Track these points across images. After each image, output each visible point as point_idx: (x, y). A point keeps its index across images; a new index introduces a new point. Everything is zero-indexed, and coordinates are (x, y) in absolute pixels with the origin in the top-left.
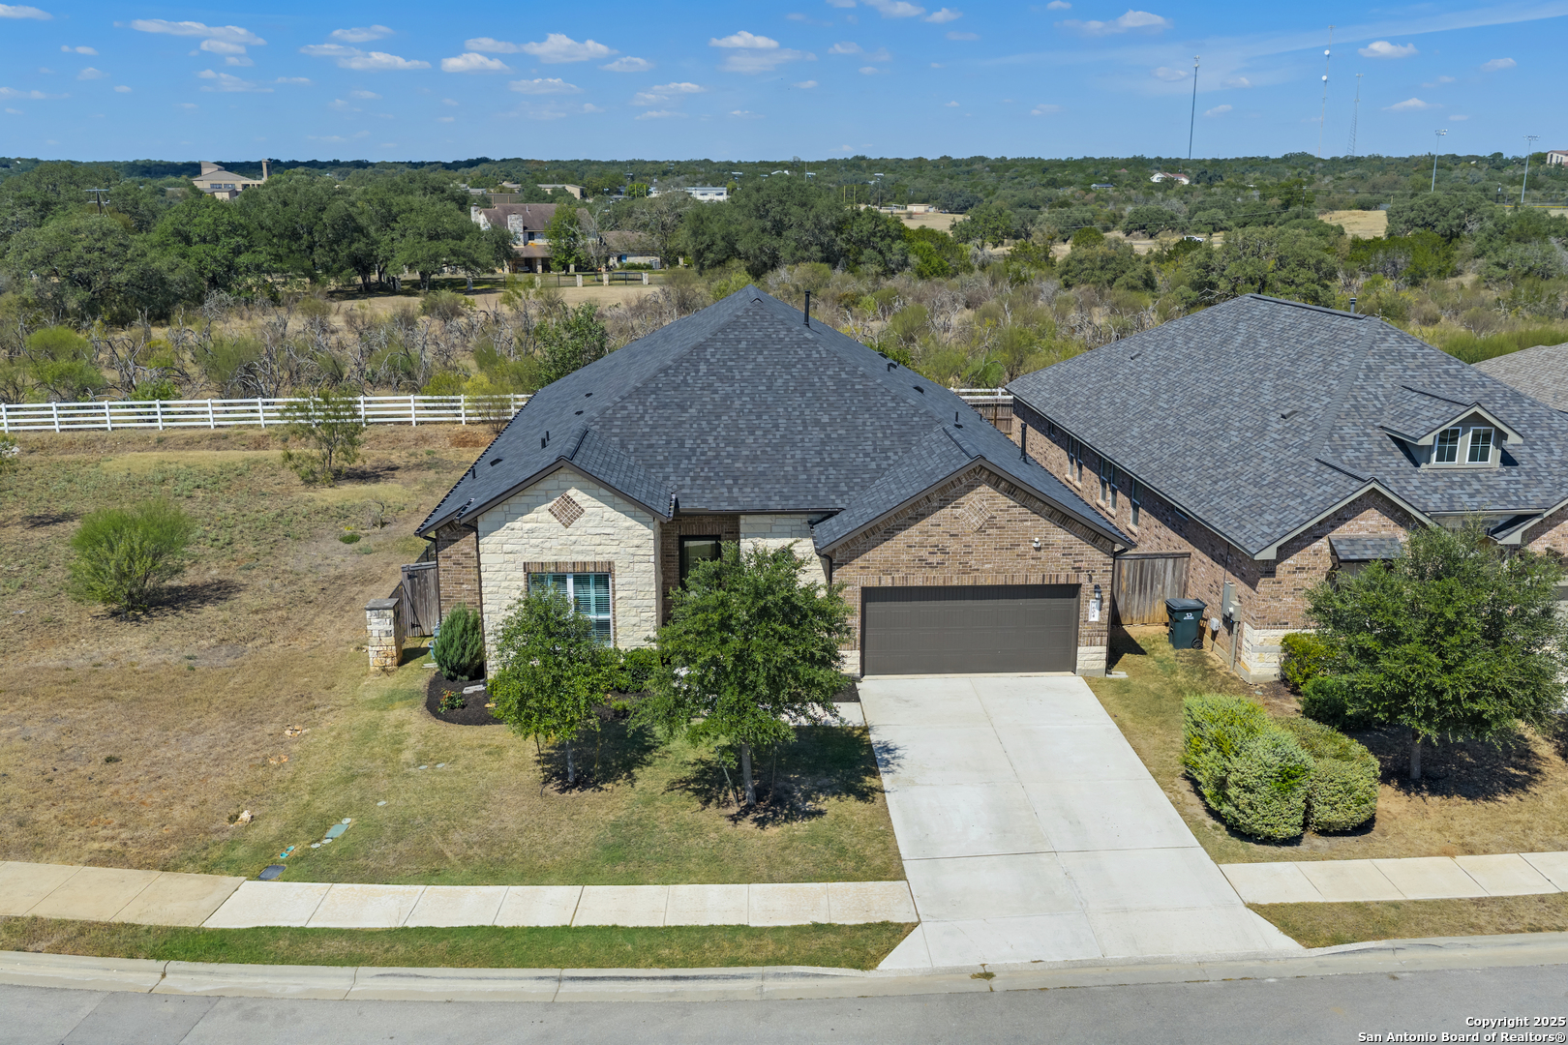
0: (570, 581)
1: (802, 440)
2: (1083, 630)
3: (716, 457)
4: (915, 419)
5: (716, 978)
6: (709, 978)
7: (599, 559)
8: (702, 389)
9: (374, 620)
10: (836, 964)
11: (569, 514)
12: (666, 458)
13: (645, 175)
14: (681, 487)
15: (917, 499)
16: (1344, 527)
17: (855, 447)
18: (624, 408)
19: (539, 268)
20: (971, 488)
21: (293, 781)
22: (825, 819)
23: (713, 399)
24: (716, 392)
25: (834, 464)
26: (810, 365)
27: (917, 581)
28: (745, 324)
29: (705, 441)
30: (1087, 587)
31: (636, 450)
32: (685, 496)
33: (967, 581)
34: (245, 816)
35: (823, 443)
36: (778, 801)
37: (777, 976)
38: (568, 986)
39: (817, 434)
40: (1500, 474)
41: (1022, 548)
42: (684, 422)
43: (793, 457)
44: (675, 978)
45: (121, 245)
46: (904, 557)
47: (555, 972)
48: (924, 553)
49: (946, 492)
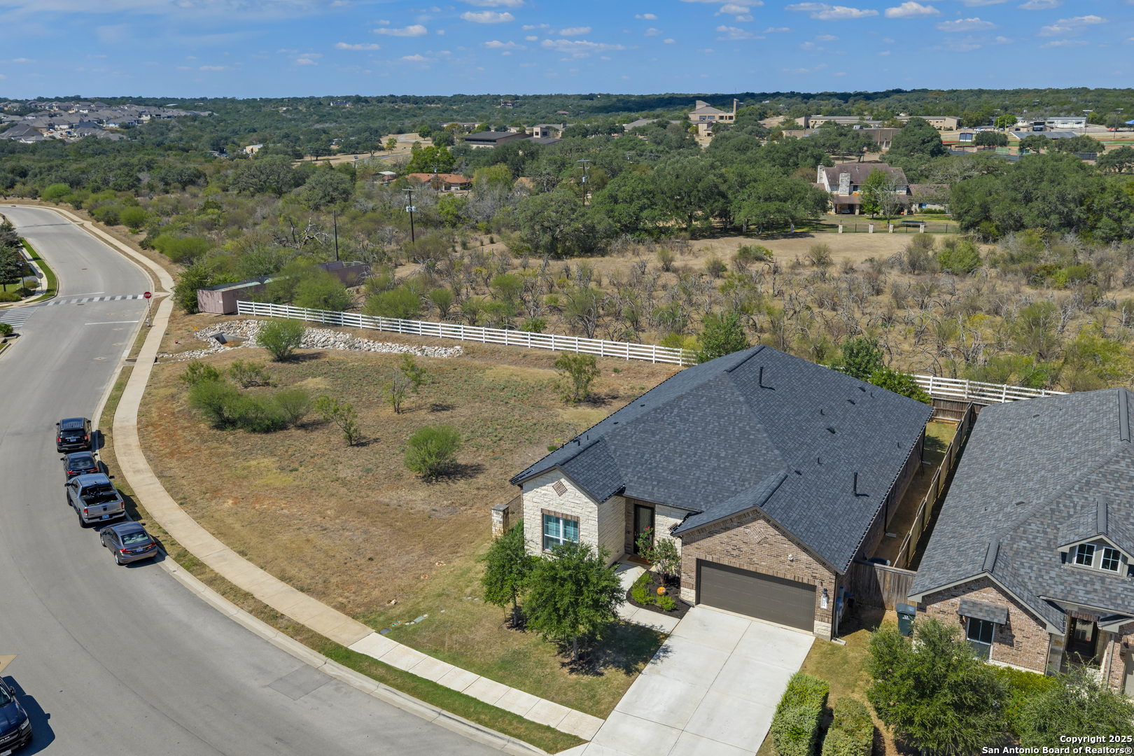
0: (561, 521)
1: (704, 465)
2: (818, 612)
3: (655, 467)
4: (773, 463)
5: (492, 735)
6: (489, 734)
7: (573, 514)
8: (669, 424)
9: (495, 515)
10: (539, 746)
11: (561, 491)
12: (631, 463)
13: (1017, 107)
14: (631, 481)
15: (726, 519)
16: (972, 594)
17: (729, 475)
18: (626, 429)
19: (857, 211)
20: (754, 520)
21: (421, 590)
22: (600, 679)
23: (671, 431)
24: (675, 427)
25: (713, 484)
26: (733, 418)
27: (725, 561)
28: (711, 386)
29: (655, 457)
30: (820, 589)
31: (620, 455)
32: (631, 487)
33: (752, 569)
34: (393, 602)
35: (714, 469)
36: (589, 662)
37: (514, 743)
38: (442, 717)
39: (714, 462)
40: (1124, 582)
41: (783, 558)
42: (650, 443)
43: (694, 474)
44: (478, 729)
45: (572, 209)
46: (718, 548)
47: (438, 709)
48: (729, 548)
49: (741, 519)
